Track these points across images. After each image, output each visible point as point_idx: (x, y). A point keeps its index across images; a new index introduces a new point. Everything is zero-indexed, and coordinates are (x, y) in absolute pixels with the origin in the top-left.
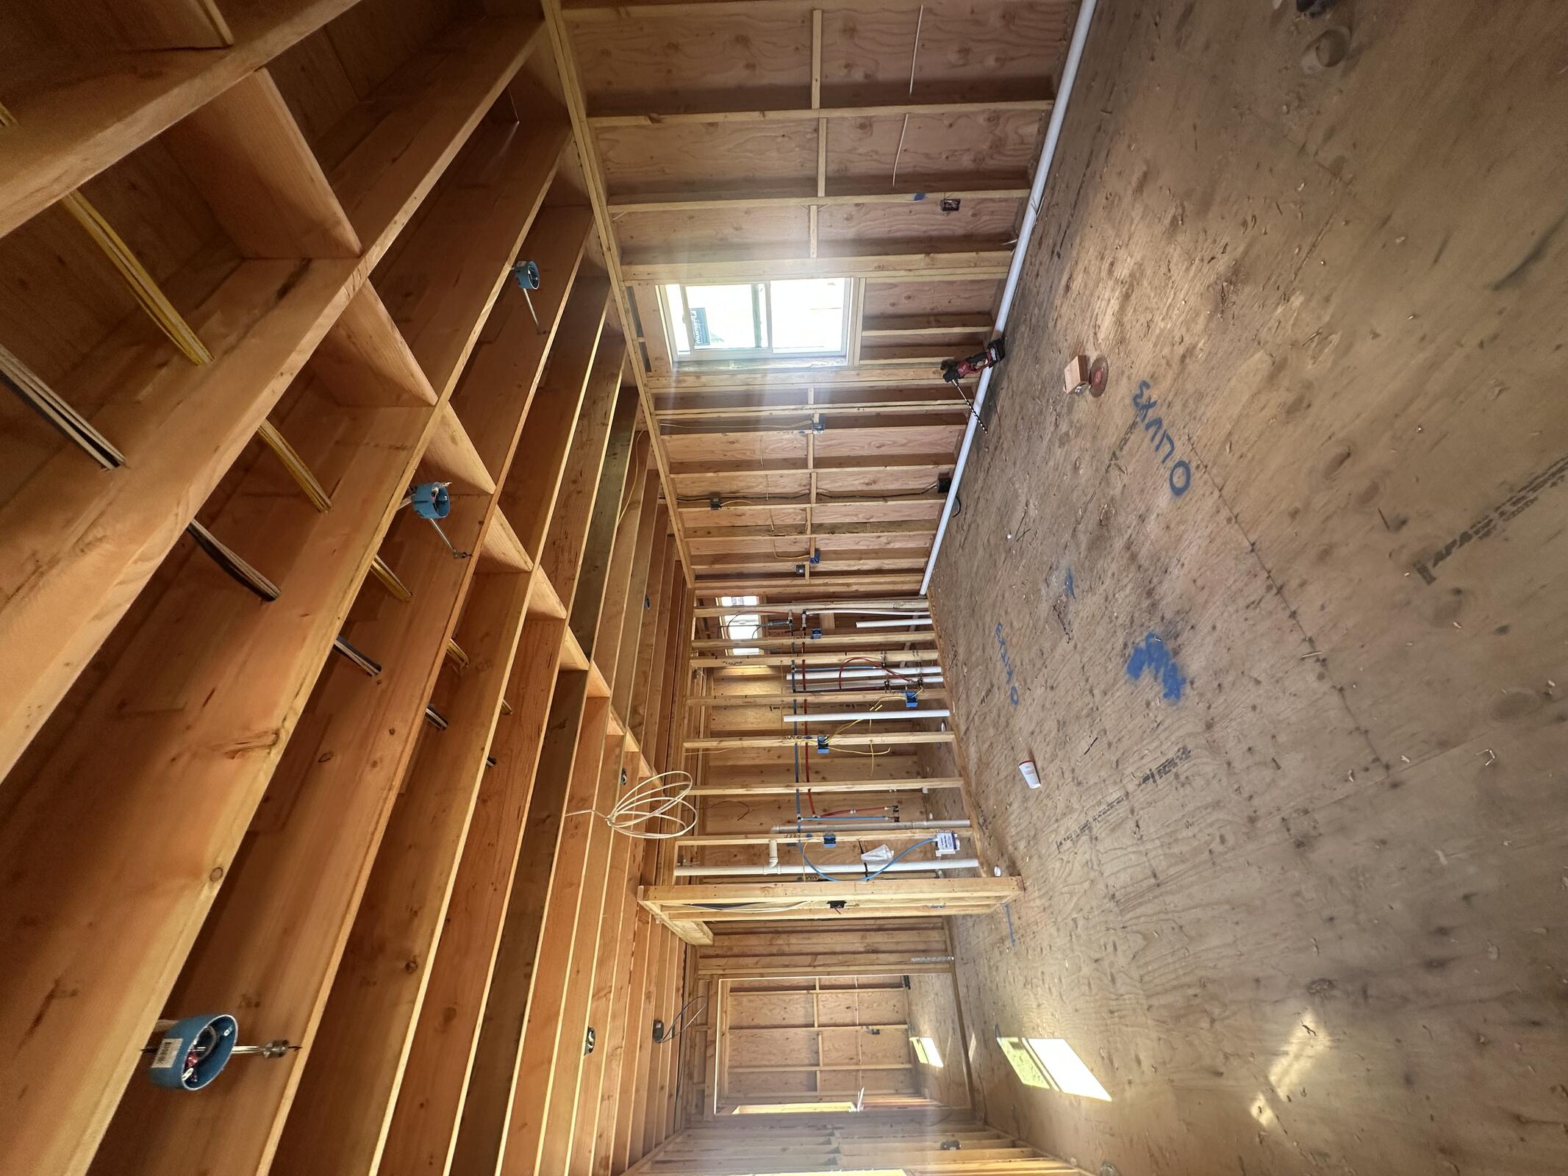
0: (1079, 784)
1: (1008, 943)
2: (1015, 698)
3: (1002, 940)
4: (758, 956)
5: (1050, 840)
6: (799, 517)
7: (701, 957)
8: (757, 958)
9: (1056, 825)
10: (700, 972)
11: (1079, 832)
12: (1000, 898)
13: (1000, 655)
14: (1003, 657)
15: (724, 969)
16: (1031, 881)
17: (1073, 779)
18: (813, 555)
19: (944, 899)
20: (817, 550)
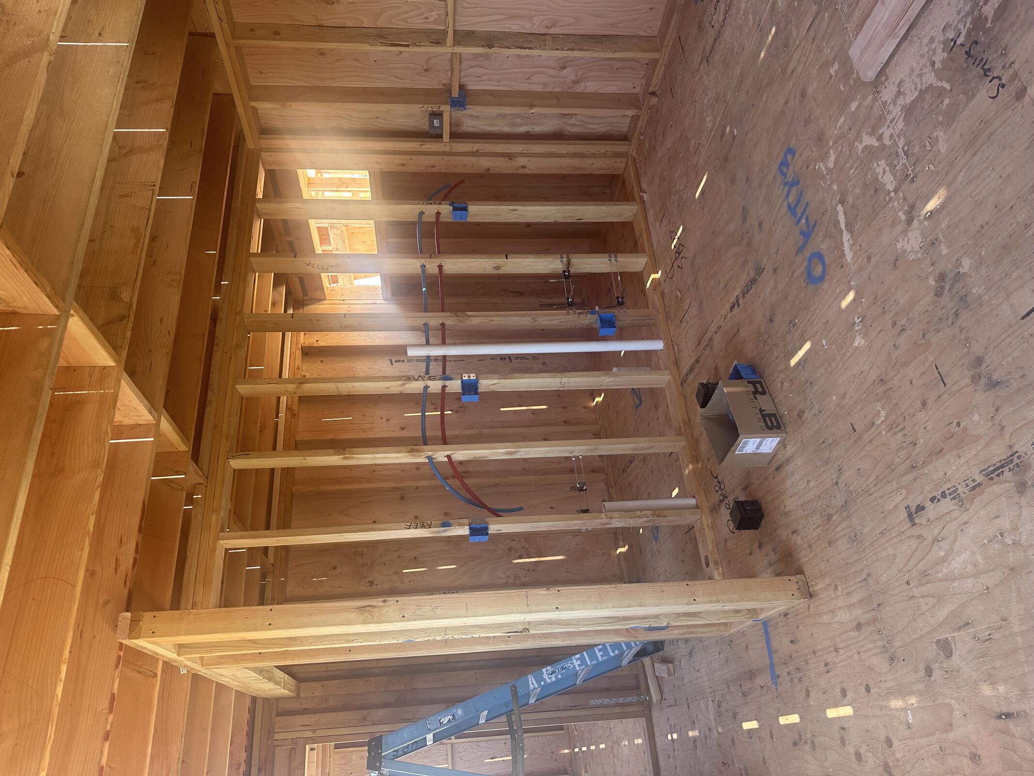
0: (993, 385)
1: (763, 679)
2: (818, 271)
3: (751, 675)
4: (367, 708)
5: (890, 506)
6: (434, 15)
7: (278, 714)
8: (366, 712)
9: (910, 477)
10: (276, 737)
11: (979, 478)
12: (753, 612)
13: (785, 209)
14: (792, 209)
15: (314, 731)
16: (827, 580)
17: (976, 379)
18: (455, 93)
19: (666, 615)
20: (462, 87)
